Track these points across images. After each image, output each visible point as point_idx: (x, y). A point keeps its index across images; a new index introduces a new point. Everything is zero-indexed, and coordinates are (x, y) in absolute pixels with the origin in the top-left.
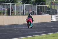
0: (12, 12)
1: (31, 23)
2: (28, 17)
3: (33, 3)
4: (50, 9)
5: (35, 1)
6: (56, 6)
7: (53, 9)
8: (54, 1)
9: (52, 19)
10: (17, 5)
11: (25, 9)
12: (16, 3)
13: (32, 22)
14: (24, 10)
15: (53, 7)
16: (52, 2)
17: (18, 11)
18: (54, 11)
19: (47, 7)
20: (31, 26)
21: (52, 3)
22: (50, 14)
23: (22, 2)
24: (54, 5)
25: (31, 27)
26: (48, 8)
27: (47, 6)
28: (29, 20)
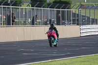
0: (13, 21)
1: (54, 39)
2: (50, 28)
3: (49, 5)
4: (78, 16)
5: (54, 2)
6: (88, 11)
7: (83, 16)
8: (84, 2)
9: (82, 32)
10: (22, 9)
11: (36, 16)
12: (21, 6)
13: (56, 37)
14: (34, 18)
15: (83, 12)
16: (82, 4)
17: (24, 19)
18: (85, 19)
19: (73, 12)
20: (55, 44)
21: (82, 6)
22: (78, 24)
23: (30, 5)
24: (86, 8)
25: (55, 46)
26: (75, 14)
27: (73, 10)
28: (52, 33)
